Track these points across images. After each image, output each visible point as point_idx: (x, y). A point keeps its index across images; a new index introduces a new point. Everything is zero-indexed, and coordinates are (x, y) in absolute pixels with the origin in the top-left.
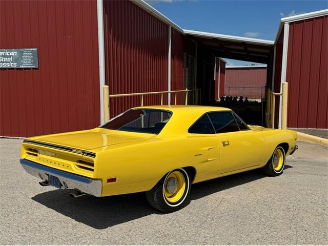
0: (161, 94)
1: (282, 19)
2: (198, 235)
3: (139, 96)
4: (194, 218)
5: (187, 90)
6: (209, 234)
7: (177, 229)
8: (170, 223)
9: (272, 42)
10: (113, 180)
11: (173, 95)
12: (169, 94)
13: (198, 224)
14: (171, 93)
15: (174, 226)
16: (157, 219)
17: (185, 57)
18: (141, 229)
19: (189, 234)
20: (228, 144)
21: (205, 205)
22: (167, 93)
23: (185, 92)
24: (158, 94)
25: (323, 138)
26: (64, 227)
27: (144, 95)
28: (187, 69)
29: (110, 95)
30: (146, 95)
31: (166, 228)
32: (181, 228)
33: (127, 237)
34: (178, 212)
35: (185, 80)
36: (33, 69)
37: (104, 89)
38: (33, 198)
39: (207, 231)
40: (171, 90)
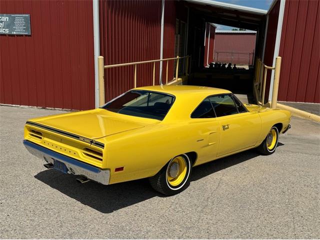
2: (200, 221)
3: (132, 65)
4: (196, 202)
5: (178, 57)
6: (211, 220)
7: (181, 214)
8: (173, 207)
9: (265, 12)
10: (121, 169)
11: (164, 62)
12: (161, 63)
13: (199, 209)
14: (163, 61)
15: (177, 210)
16: (160, 202)
17: (177, 23)
18: (146, 213)
19: (192, 220)
20: (228, 128)
21: (205, 187)
22: (159, 62)
23: (176, 60)
24: (151, 63)
25: (312, 113)
26: (71, 211)
28: (179, 35)
29: (105, 66)
30: (139, 64)
31: (170, 213)
32: (184, 213)
33: (133, 223)
34: (179, 195)
35: (176, 47)
36: (26, 35)
37: (99, 59)
38: (35, 177)
39: (209, 217)
40: (163, 58)
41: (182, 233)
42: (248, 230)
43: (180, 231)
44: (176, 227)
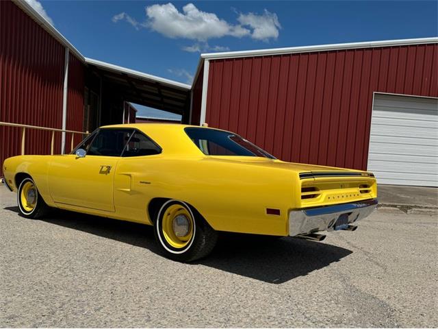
0: (52, 131)
1: (202, 55)
2: (102, 282)
3: (19, 128)
4: (97, 264)
5: (87, 132)
6: (118, 280)
7: (70, 278)
8: (58, 272)
9: (189, 87)
11: (68, 136)
12: (64, 134)
13: (102, 270)
14: (67, 133)
15: (65, 275)
16: (39, 269)
17: (86, 93)
19: (89, 282)
22: (61, 132)
23: (85, 135)
24: (48, 131)
27: (26, 129)
28: (89, 106)
30: (30, 129)
31: (52, 279)
32: (76, 277)
35: (86, 117)
39: (116, 277)
40: (66, 129)
41: (68, 298)
42: (172, 284)
43: (67, 296)
44: (61, 292)
